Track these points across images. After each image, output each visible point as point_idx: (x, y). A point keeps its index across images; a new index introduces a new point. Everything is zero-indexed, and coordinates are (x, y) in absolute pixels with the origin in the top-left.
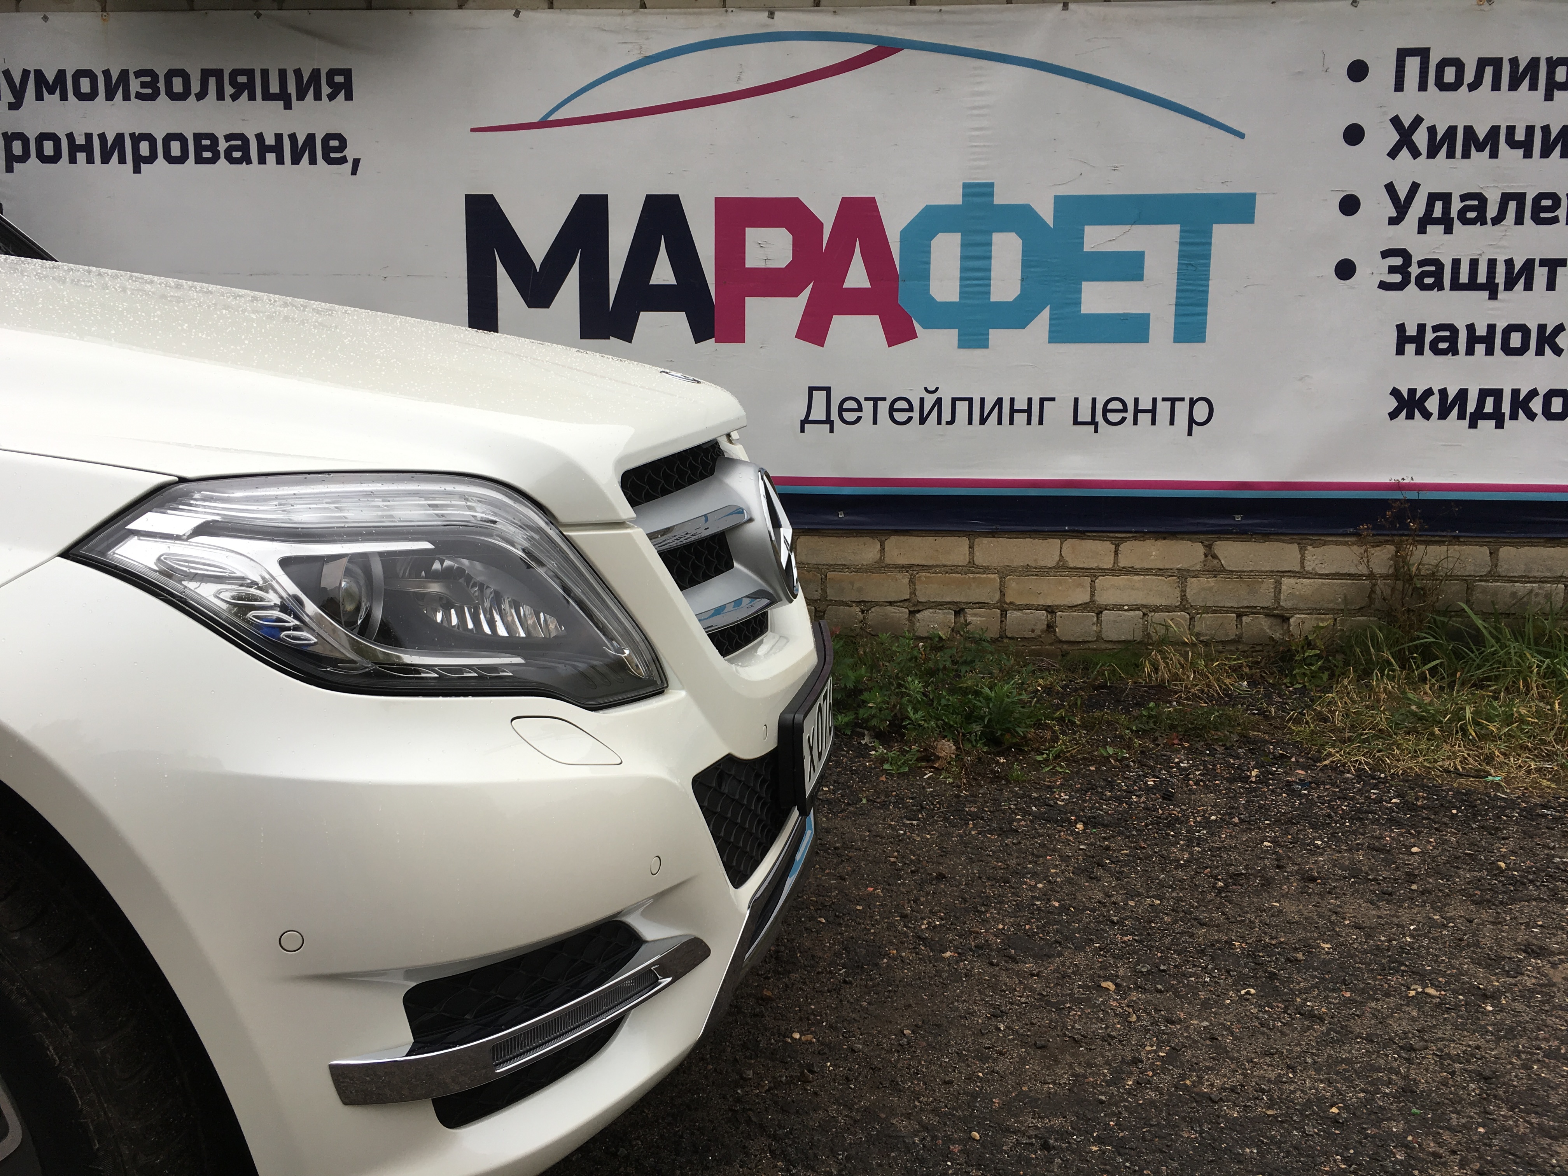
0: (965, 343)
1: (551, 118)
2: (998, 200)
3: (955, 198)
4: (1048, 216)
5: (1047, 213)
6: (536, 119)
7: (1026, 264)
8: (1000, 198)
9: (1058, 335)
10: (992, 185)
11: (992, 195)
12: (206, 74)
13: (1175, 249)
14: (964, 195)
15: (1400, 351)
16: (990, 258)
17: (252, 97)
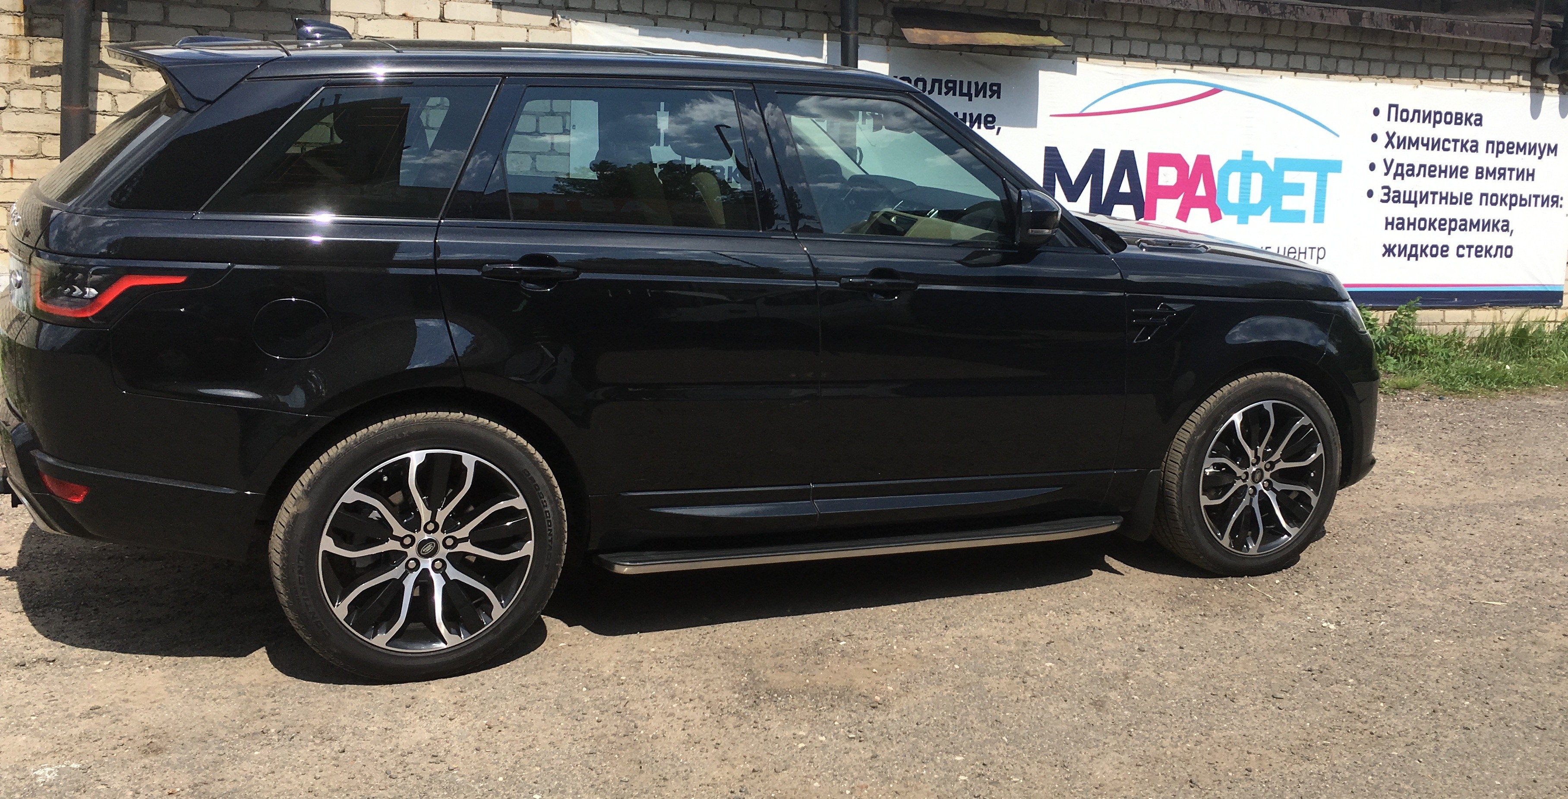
0: (1239, 223)
1: (1085, 112)
2: (1255, 158)
3: (1239, 157)
4: (1272, 168)
5: (1271, 165)
6: (1078, 112)
7: (1264, 187)
8: (1256, 158)
9: (1274, 219)
10: (1252, 152)
11: (1252, 156)
12: (934, 81)
13: (1314, 183)
14: (1243, 155)
15: (1386, 228)
16: (1250, 184)
17: (954, 94)
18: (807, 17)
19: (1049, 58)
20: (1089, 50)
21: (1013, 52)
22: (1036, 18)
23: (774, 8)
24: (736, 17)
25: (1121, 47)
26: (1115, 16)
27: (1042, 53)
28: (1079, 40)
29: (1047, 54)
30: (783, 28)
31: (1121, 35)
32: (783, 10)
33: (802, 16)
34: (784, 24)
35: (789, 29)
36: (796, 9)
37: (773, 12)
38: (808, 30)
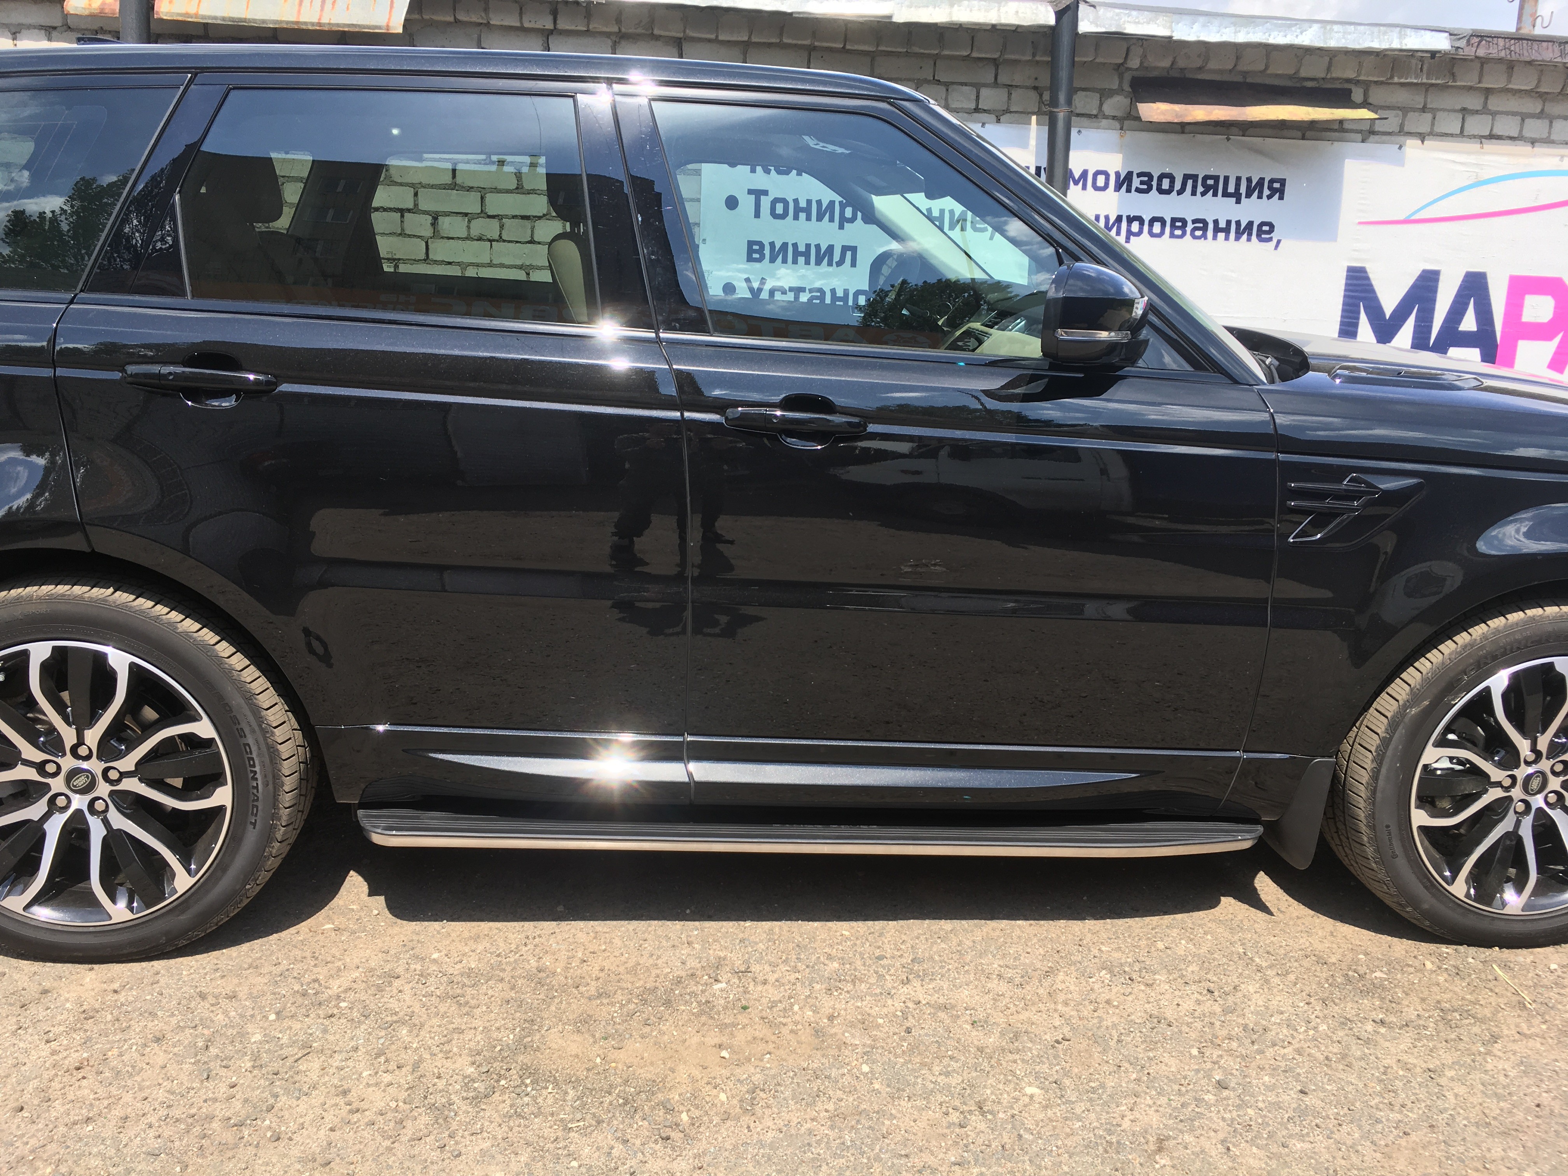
1: (1413, 218)
6: (1402, 218)
12: (1186, 177)
17: (1215, 194)
18: (1010, 94)
19: (1363, 141)
20: (1425, 129)
21: (1308, 134)
22: (1347, 86)
23: (966, 84)
25: (1478, 125)
26: (1468, 79)
27: (1353, 136)
28: (1411, 115)
29: (1359, 137)
30: (977, 110)
31: (1479, 108)
32: (978, 86)
33: (1003, 93)
34: (977, 105)
35: (985, 111)
36: (996, 84)
37: (965, 88)
38: (1011, 112)
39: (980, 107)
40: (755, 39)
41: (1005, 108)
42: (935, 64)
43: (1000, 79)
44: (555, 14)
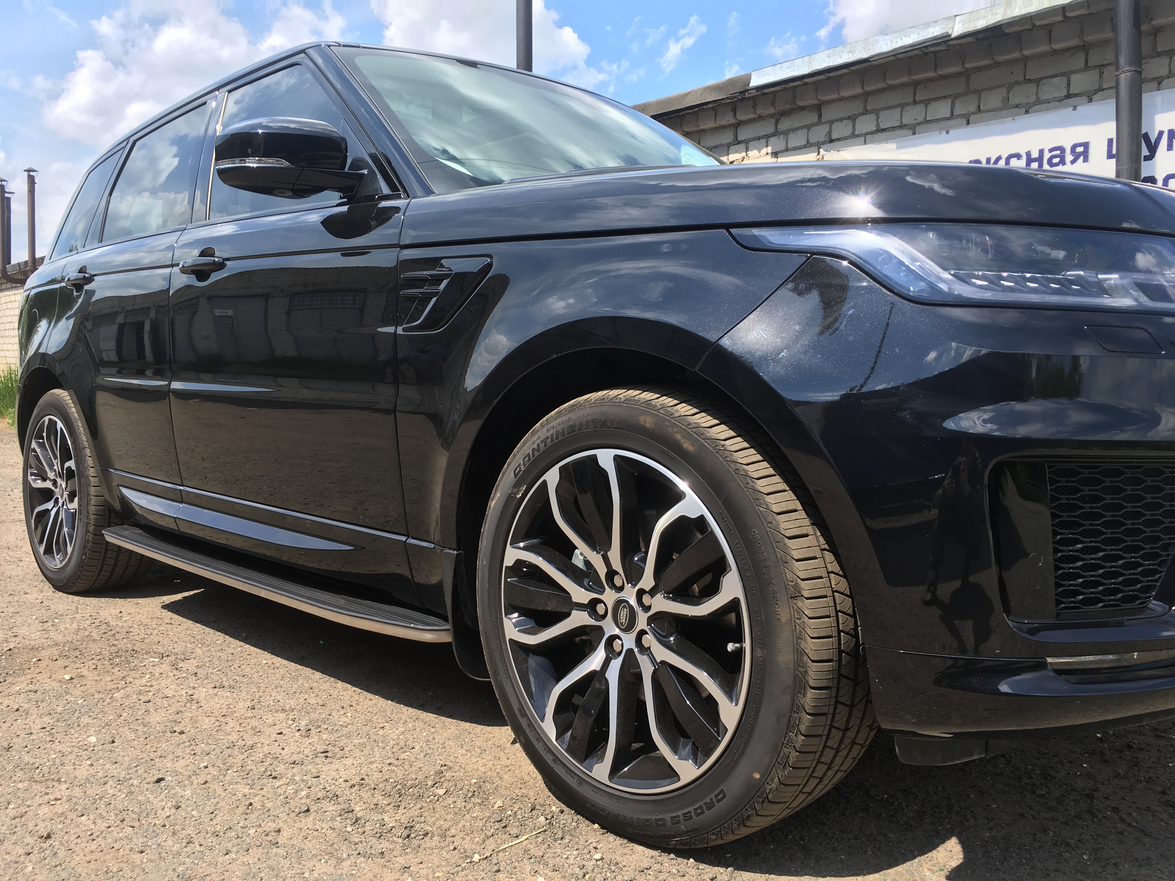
18: (1101, 74)
23: (1056, 76)
24: (1006, 100)
30: (1068, 96)
32: (1067, 75)
33: (1094, 74)
34: (1068, 91)
35: (1076, 95)
36: (1087, 67)
37: (1055, 80)
38: (1103, 90)
39: (1071, 92)
40: (868, 89)
41: (1097, 88)
42: (1025, 66)
43: (1091, 62)
44: (734, 111)
